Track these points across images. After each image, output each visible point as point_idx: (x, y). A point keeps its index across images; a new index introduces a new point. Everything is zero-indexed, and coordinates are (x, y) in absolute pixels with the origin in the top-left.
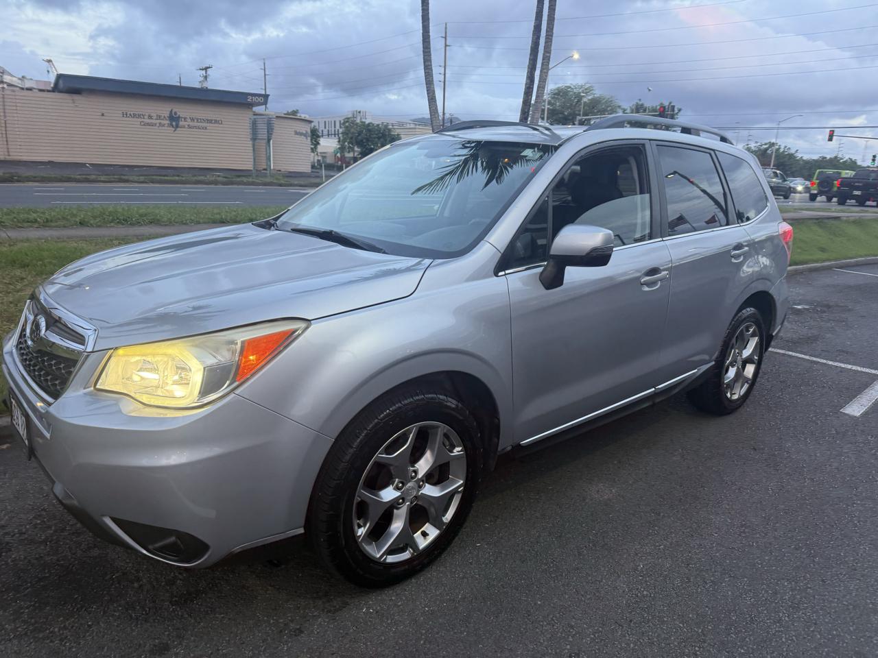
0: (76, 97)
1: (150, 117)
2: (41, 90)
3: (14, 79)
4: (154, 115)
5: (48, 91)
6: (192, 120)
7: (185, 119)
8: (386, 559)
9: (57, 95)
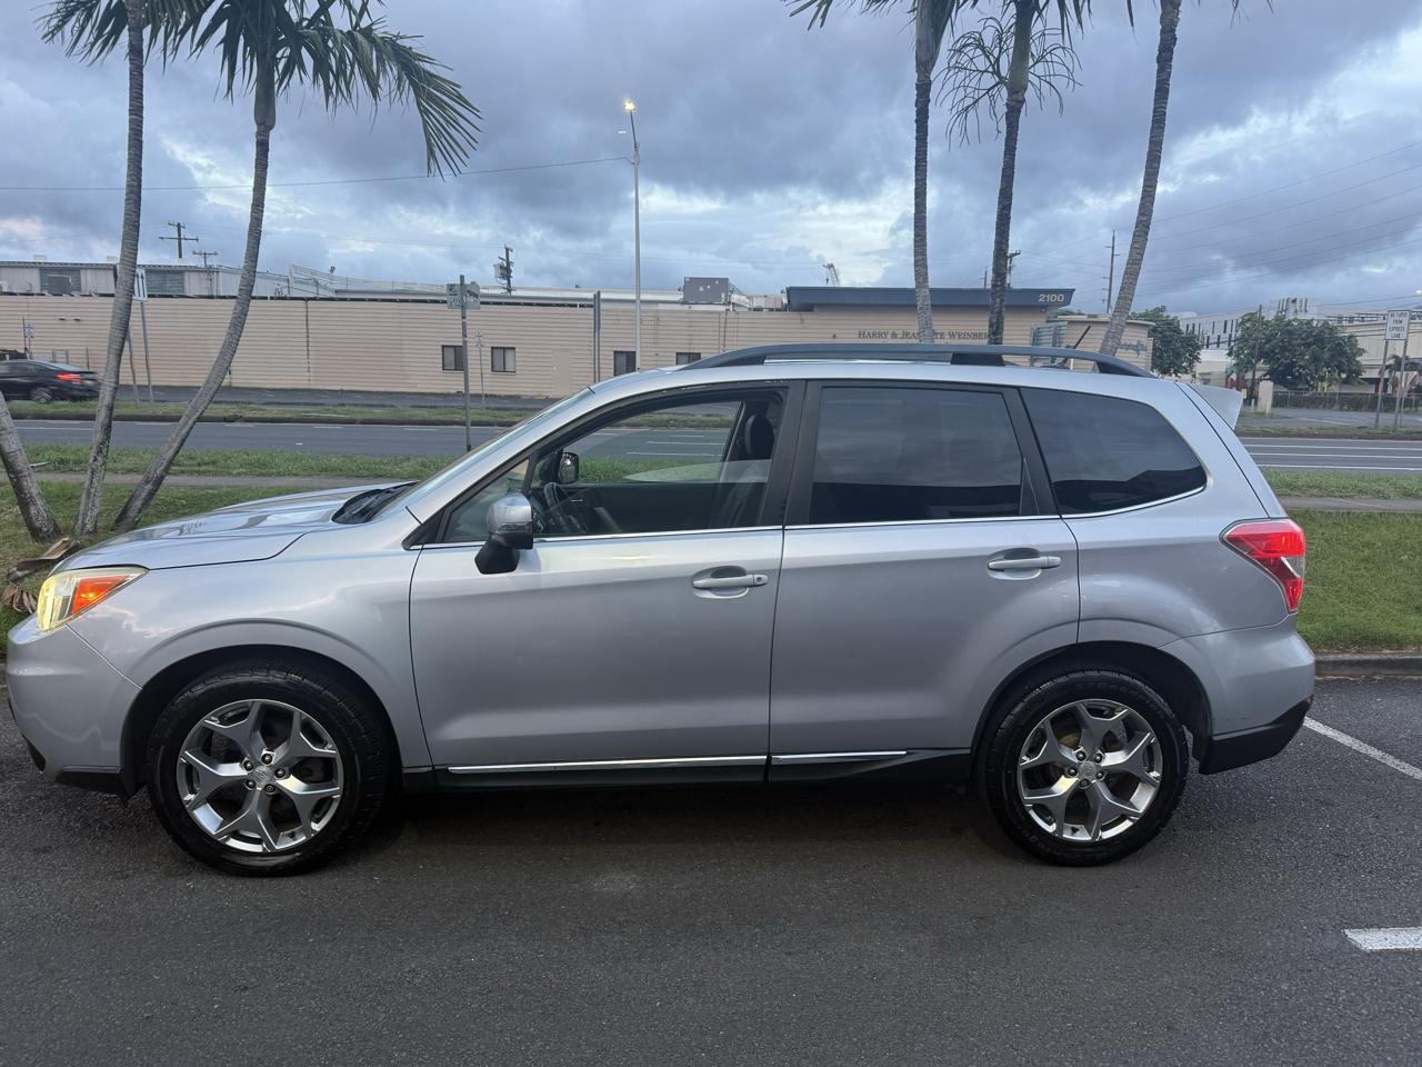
0: (806, 315)
1: (894, 335)
2: (771, 310)
3: (744, 297)
4: (900, 333)
5: (778, 310)
6: (952, 335)
7: (942, 334)
8: (227, 839)
9: (789, 314)
